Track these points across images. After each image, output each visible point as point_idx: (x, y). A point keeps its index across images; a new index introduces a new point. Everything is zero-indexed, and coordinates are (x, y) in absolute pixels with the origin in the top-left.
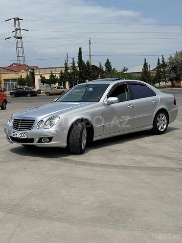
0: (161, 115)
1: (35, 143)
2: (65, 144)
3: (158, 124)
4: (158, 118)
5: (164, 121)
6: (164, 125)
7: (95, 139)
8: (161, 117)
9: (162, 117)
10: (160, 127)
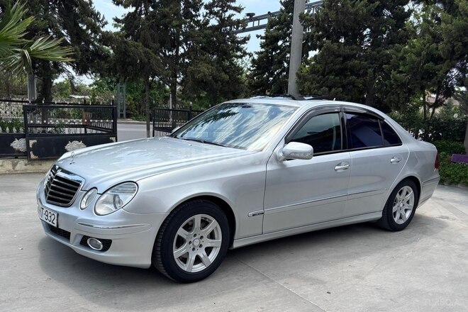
0: (406, 188)
1: (74, 244)
2: (146, 261)
3: (394, 209)
4: (398, 195)
5: (408, 202)
6: (406, 210)
7: (236, 244)
8: (404, 193)
9: (407, 193)
10: (398, 215)
